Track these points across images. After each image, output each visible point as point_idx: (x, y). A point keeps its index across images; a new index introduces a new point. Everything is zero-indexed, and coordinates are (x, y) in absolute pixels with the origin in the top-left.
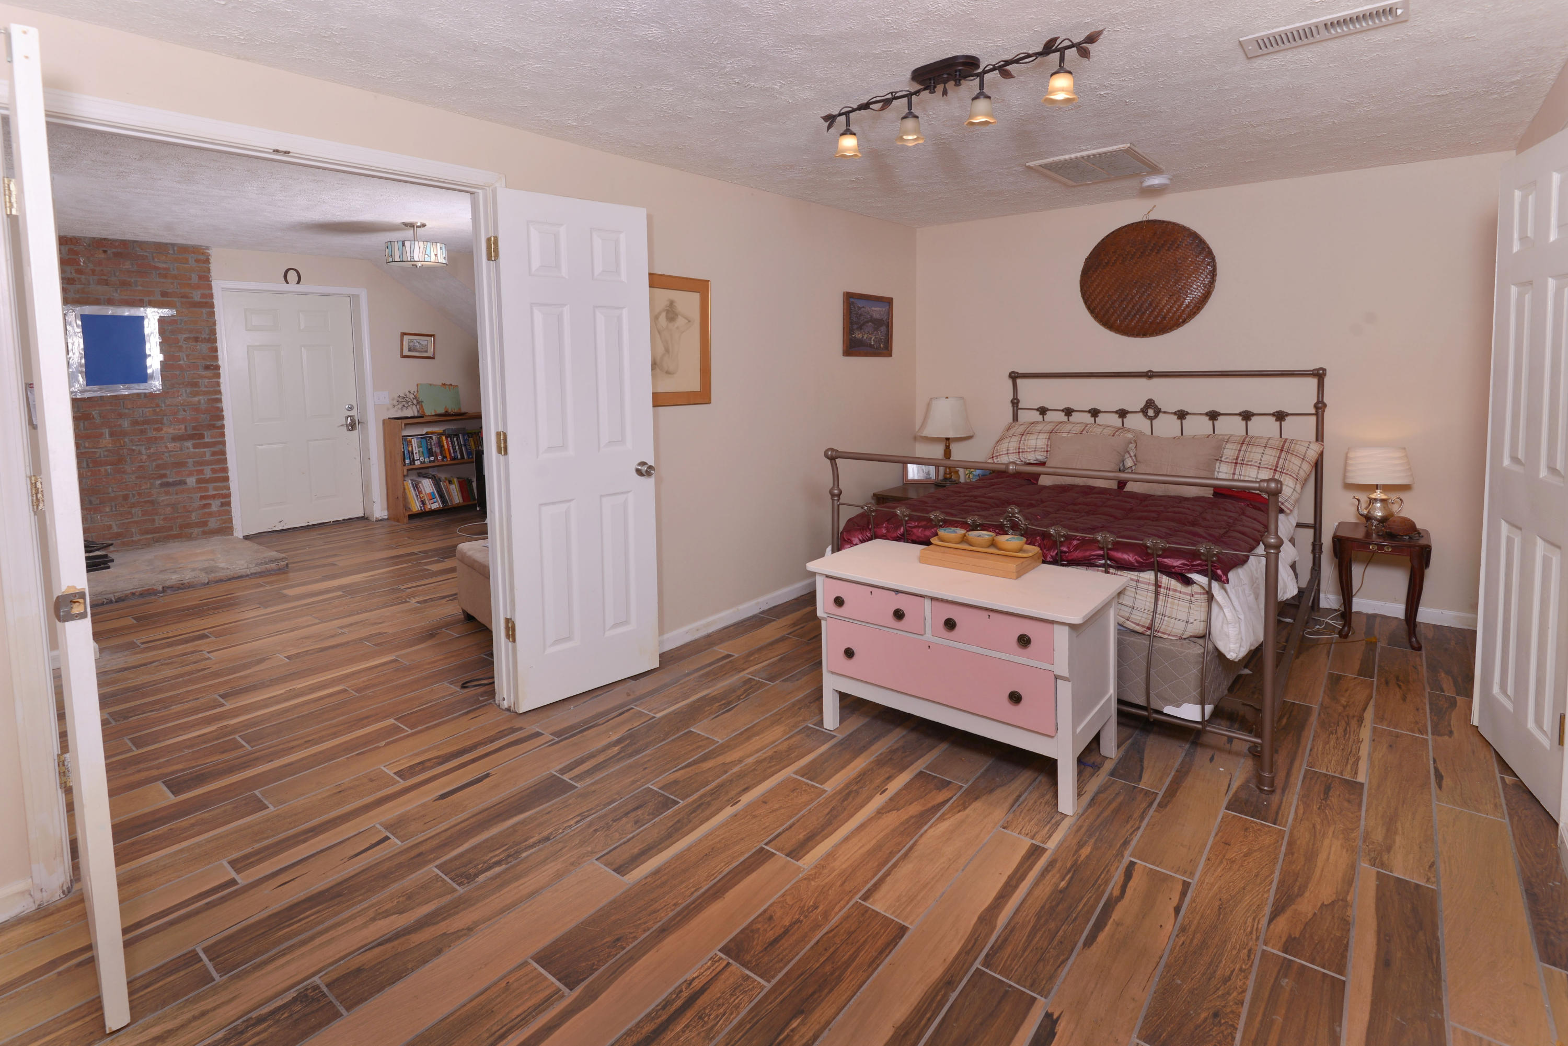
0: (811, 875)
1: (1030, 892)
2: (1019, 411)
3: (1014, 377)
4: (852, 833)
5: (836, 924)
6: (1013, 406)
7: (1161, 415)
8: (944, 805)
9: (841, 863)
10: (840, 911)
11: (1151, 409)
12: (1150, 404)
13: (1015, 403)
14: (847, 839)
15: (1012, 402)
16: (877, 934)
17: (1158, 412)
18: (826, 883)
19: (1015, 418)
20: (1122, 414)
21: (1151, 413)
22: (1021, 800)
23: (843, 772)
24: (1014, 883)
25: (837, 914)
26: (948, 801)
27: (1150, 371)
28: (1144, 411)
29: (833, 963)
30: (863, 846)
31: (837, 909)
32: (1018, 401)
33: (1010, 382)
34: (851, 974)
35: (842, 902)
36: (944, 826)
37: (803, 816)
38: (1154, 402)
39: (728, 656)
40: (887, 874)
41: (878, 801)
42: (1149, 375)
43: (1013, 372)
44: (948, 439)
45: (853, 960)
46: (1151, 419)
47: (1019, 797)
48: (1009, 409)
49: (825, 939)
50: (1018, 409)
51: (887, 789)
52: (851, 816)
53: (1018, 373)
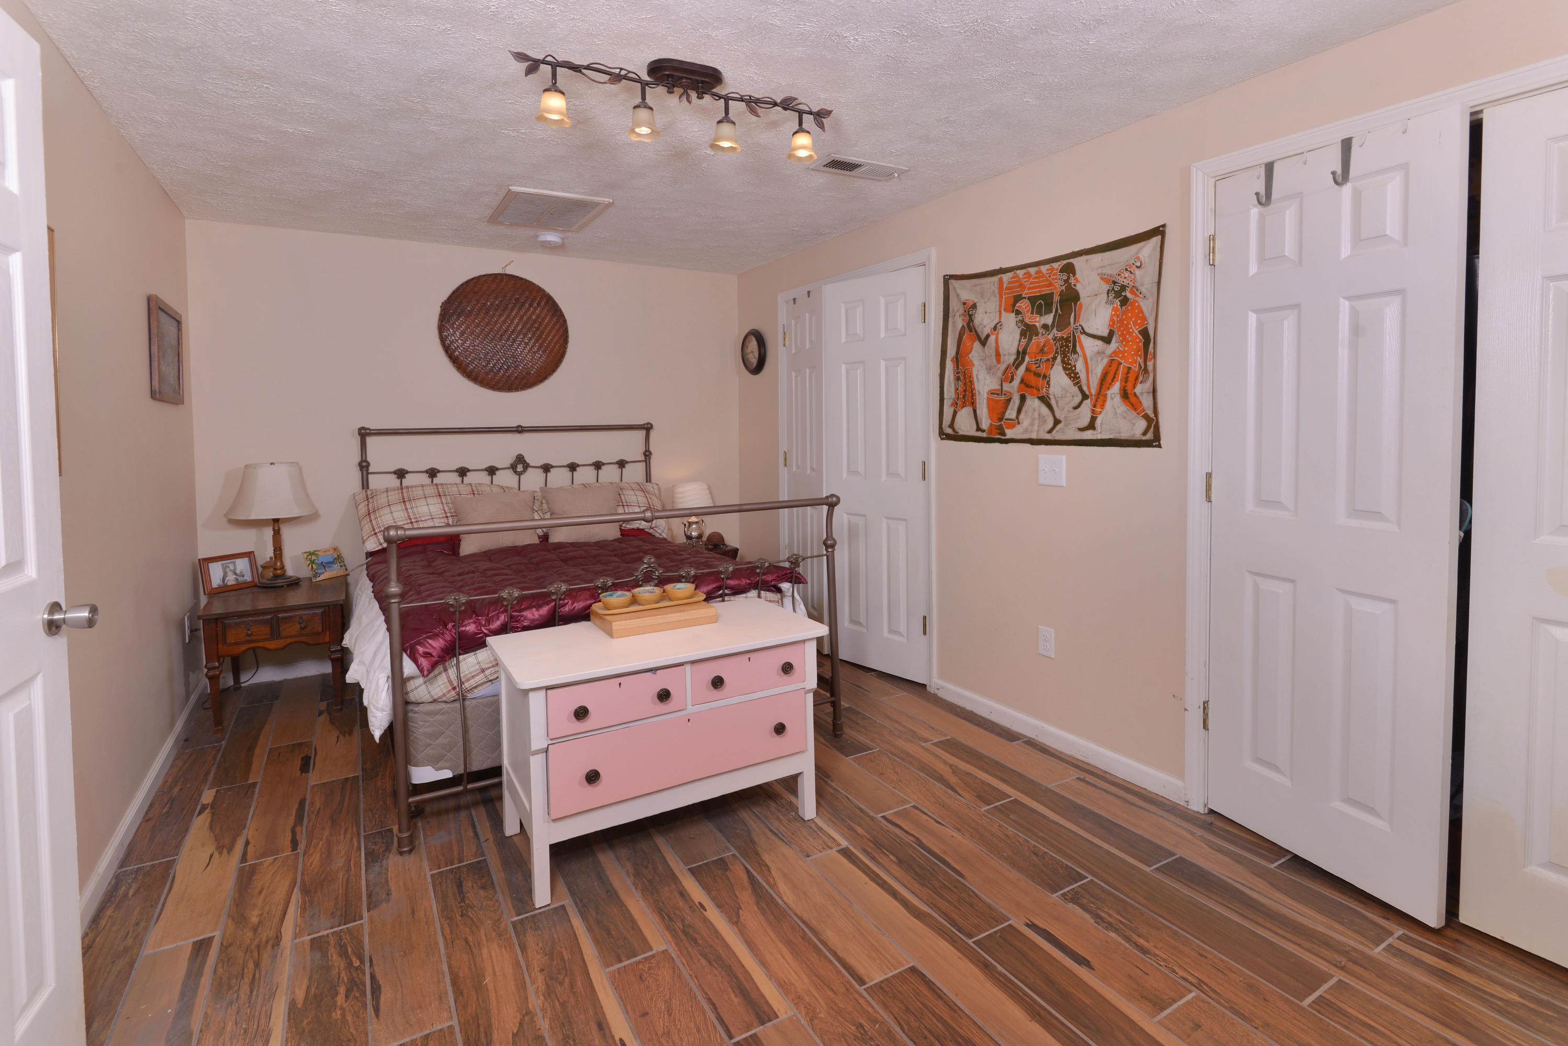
0: (807, 1013)
1: (896, 879)
2: (370, 476)
3: (364, 434)
4: (756, 955)
5: (892, 1017)
6: (361, 470)
7: (530, 470)
8: (753, 876)
9: (801, 981)
10: (873, 1007)
11: (520, 464)
12: (520, 459)
13: (364, 466)
14: (763, 963)
15: (360, 465)
16: (913, 990)
17: (526, 466)
18: (826, 1004)
19: (365, 485)
20: (492, 471)
21: (520, 468)
22: (777, 832)
23: (641, 924)
24: (881, 882)
25: (876, 1011)
26: (748, 872)
27: (519, 426)
28: (513, 467)
29: (945, 1039)
30: (781, 954)
31: (870, 1010)
32: (368, 465)
33: (358, 439)
34: (961, 1029)
35: (861, 1002)
36: (783, 887)
37: (700, 986)
38: (523, 458)
39: (201, 947)
40: (835, 954)
41: (714, 915)
42: (520, 430)
43: (363, 428)
44: (276, 521)
45: (945, 1021)
46: (519, 474)
47: (771, 831)
48: (356, 474)
49: (910, 1034)
50: (368, 473)
51: (700, 903)
52: (727, 946)
53: (369, 429)
